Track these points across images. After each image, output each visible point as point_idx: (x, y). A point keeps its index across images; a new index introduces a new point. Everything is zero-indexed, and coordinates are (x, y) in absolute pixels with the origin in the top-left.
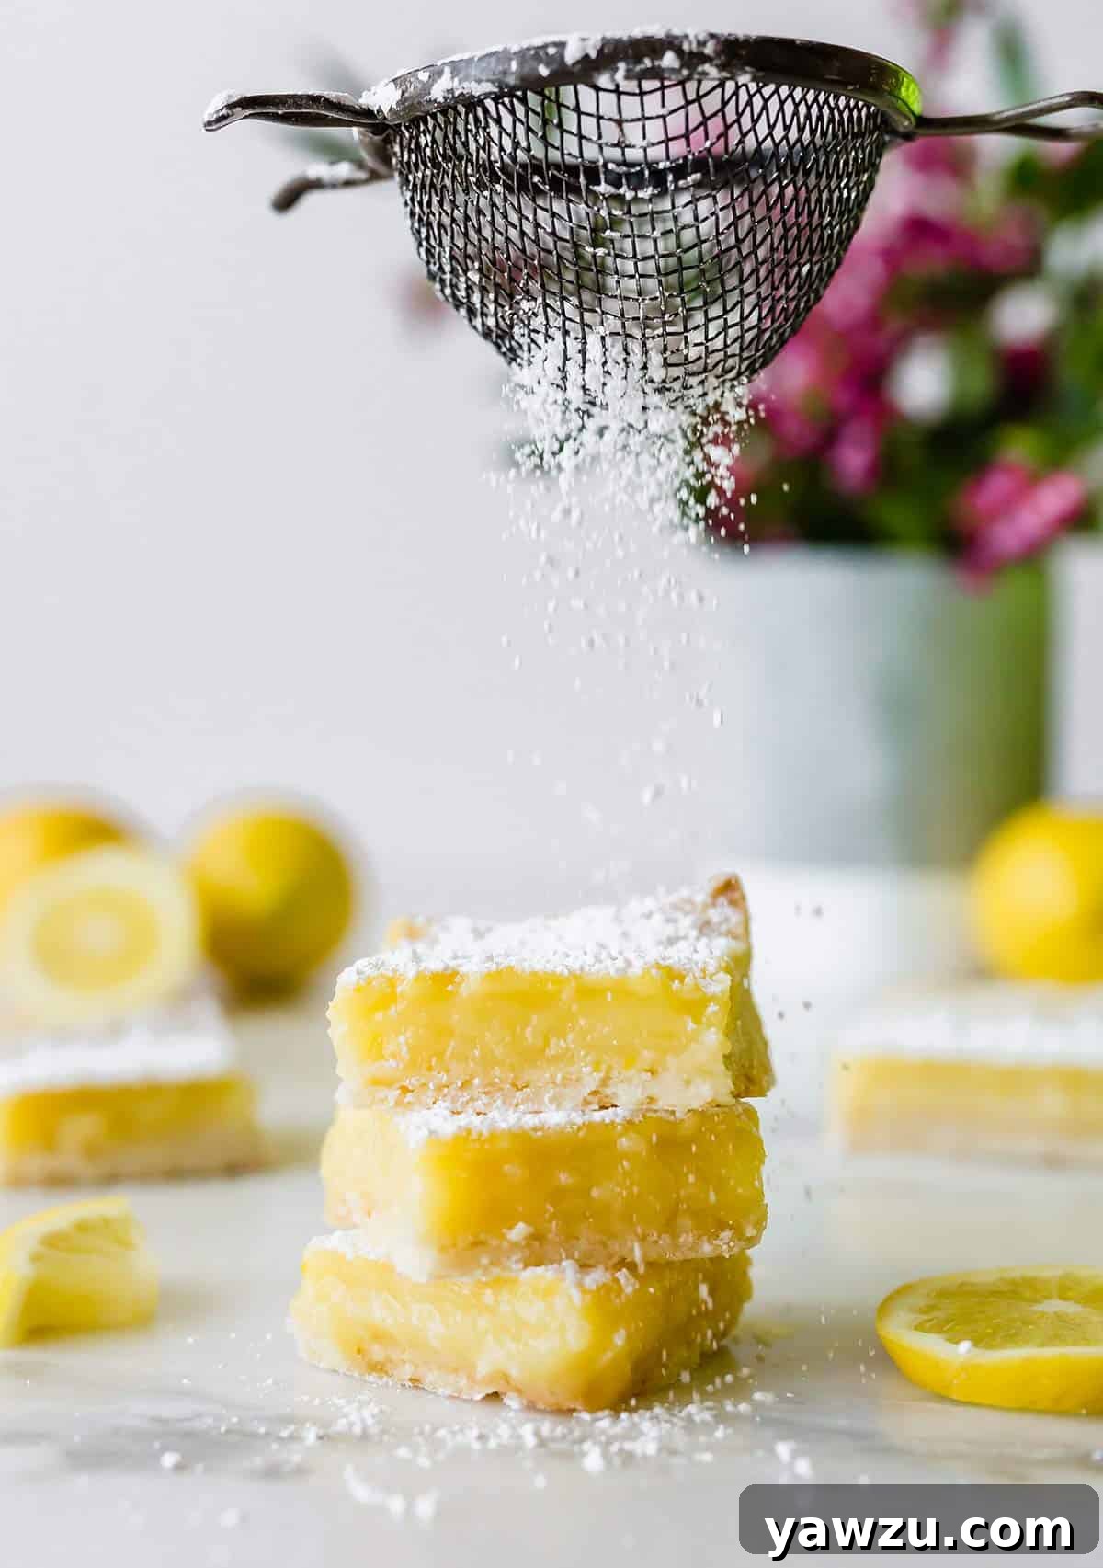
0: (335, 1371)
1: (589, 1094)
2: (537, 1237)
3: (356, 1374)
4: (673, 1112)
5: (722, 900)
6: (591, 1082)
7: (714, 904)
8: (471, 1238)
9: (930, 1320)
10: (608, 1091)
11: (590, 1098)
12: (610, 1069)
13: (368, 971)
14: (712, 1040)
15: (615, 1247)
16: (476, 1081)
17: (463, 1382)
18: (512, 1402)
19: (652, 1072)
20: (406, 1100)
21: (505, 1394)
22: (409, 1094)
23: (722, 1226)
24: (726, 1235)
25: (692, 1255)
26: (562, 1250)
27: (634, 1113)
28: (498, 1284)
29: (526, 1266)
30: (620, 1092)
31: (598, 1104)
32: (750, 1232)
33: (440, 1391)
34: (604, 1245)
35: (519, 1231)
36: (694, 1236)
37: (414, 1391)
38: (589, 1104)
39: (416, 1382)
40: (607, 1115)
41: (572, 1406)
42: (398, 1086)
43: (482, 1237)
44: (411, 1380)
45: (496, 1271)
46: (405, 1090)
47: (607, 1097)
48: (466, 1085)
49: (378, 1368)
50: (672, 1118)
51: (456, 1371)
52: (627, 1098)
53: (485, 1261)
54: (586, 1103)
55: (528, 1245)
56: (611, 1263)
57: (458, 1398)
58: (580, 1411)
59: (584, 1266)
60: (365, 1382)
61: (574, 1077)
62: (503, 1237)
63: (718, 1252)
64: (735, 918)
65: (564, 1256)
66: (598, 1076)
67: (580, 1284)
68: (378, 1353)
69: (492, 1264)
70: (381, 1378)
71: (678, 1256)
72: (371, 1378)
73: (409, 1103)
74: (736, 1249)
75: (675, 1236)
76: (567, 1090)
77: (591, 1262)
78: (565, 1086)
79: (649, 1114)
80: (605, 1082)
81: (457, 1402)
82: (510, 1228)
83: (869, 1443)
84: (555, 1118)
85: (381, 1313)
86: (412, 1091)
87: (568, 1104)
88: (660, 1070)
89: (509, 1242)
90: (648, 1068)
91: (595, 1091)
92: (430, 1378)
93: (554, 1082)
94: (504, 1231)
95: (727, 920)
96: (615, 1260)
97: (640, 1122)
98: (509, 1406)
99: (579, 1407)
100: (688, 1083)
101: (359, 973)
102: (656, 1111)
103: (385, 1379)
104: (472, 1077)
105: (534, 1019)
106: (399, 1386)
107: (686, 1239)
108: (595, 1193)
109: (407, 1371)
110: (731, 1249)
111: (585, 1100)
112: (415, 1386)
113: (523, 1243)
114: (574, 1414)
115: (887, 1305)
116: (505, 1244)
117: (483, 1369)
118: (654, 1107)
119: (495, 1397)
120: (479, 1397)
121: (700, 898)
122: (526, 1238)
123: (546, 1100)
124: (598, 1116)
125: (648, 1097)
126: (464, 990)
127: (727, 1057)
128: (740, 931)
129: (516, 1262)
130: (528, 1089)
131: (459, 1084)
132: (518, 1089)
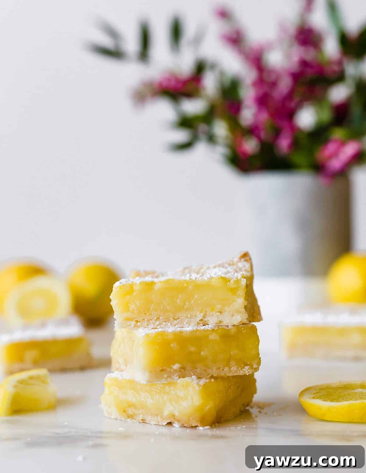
0: (117, 419)
1: (199, 321)
2: (183, 368)
3: (123, 419)
4: (228, 326)
5: (243, 260)
6: (200, 316)
7: (240, 261)
8: (161, 369)
9: (317, 396)
10: (206, 319)
11: (200, 322)
12: (206, 312)
13: (123, 282)
14: (240, 302)
15: (209, 371)
16: (161, 318)
17: (159, 419)
18: (176, 425)
19: (221, 312)
20: (138, 325)
21: (173, 423)
22: (139, 323)
23: (246, 365)
24: (247, 368)
25: (235, 374)
26: (191, 373)
27: (215, 326)
28: (170, 384)
29: (179, 378)
30: (210, 320)
31: (202, 324)
32: (255, 366)
33: (152, 423)
34: (206, 371)
35: (176, 366)
36: (236, 368)
37: (143, 423)
38: (200, 324)
39: (144, 421)
40: (206, 327)
41: (196, 425)
42: (135, 320)
43: (164, 368)
44: (142, 420)
45: (169, 379)
46: (137, 322)
47: (205, 321)
48: (158, 319)
49: (131, 417)
50: (227, 328)
51: (157, 415)
52: (212, 322)
53: (165, 376)
54: (198, 323)
55: (180, 371)
56: (209, 377)
57: (157, 425)
58: (199, 427)
59: (199, 378)
60: (126, 421)
61: (194, 315)
62: (171, 368)
63: (245, 373)
64: (247, 265)
65: (192, 374)
66: (202, 314)
67: (198, 384)
68: (130, 412)
69: (168, 377)
70: (132, 420)
71: (231, 374)
72: (129, 420)
73: (139, 326)
74: (251, 372)
75: (230, 368)
76: (192, 319)
77: (202, 376)
78: (191, 318)
79: (220, 327)
80: (204, 316)
81: (158, 426)
82: (174, 365)
83: (297, 433)
84: (188, 329)
85: (131, 397)
86: (139, 322)
87: (192, 324)
88: (223, 311)
89: (174, 370)
90: (219, 311)
91: (201, 320)
92: (148, 418)
93: (187, 317)
94: (172, 366)
95: (245, 266)
96: (210, 376)
97: (217, 329)
98: (175, 427)
99: (199, 425)
100: (233, 315)
101: (120, 283)
102: (222, 326)
103: (133, 420)
104: (160, 316)
105: (180, 296)
106: (138, 423)
107: (234, 368)
108: (202, 353)
109: (141, 417)
110: (249, 372)
111: (198, 322)
112: (143, 422)
113: (178, 370)
114: (197, 428)
115: (302, 393)
116: (172, 370)
117: (166, 413)
118: (222, 324)
119: (170, 424)
120: (165, 424)
121: (236, 260)
122: (179, 368)
123: (185, 323)
124: (202, 328)
125: (219, 321)
126: (156, 287)
127: (246, 307)
128: (249, 269)
129: (176, 376)
130: (179, 320)
131: (155, 319)
132: (175, 320)
